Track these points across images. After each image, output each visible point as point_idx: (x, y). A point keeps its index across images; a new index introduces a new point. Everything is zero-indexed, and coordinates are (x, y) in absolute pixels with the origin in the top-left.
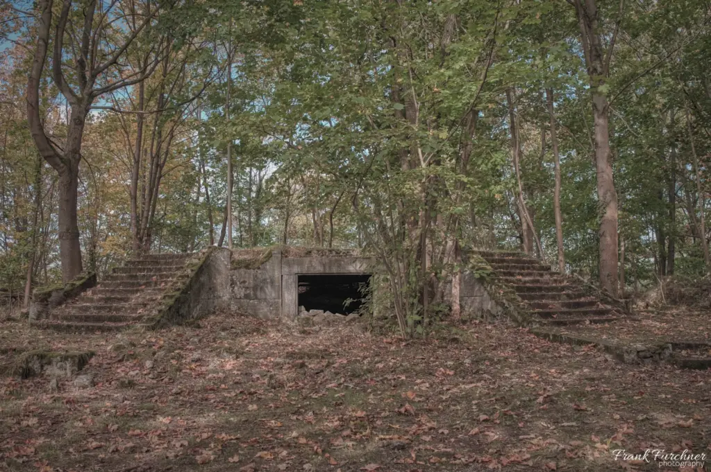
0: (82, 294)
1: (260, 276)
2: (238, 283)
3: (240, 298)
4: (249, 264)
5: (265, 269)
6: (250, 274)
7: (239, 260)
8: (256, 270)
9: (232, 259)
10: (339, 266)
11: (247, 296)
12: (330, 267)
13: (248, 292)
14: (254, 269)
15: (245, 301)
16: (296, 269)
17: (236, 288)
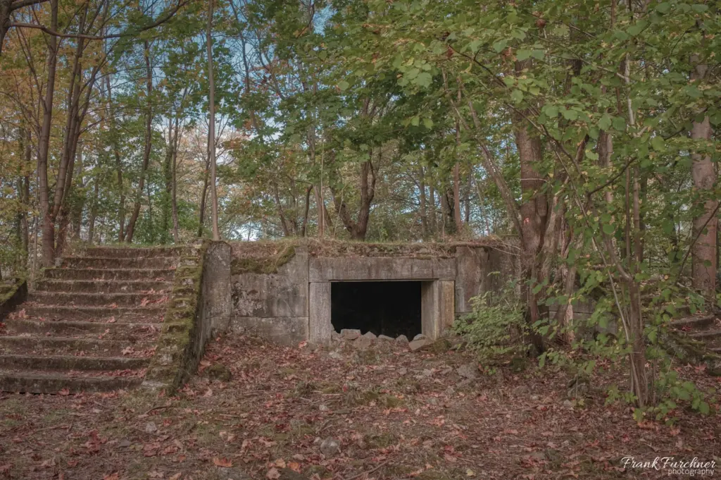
0: (12, 316)
1: (277, 284)
2: (244, 293)
3: (247, 315)
4: (261, 266)
5: (284, 273)
6: (262, 280)
7: (244, 260)
8: (272, 274)
9: (234, 258)
10: (390, 269)
11: (257, 313)
12: (377, 272)
13: (259, 306)
14: (268, 274)
15: (254, 321)
16: (331, 275)
17: (241, 301)
